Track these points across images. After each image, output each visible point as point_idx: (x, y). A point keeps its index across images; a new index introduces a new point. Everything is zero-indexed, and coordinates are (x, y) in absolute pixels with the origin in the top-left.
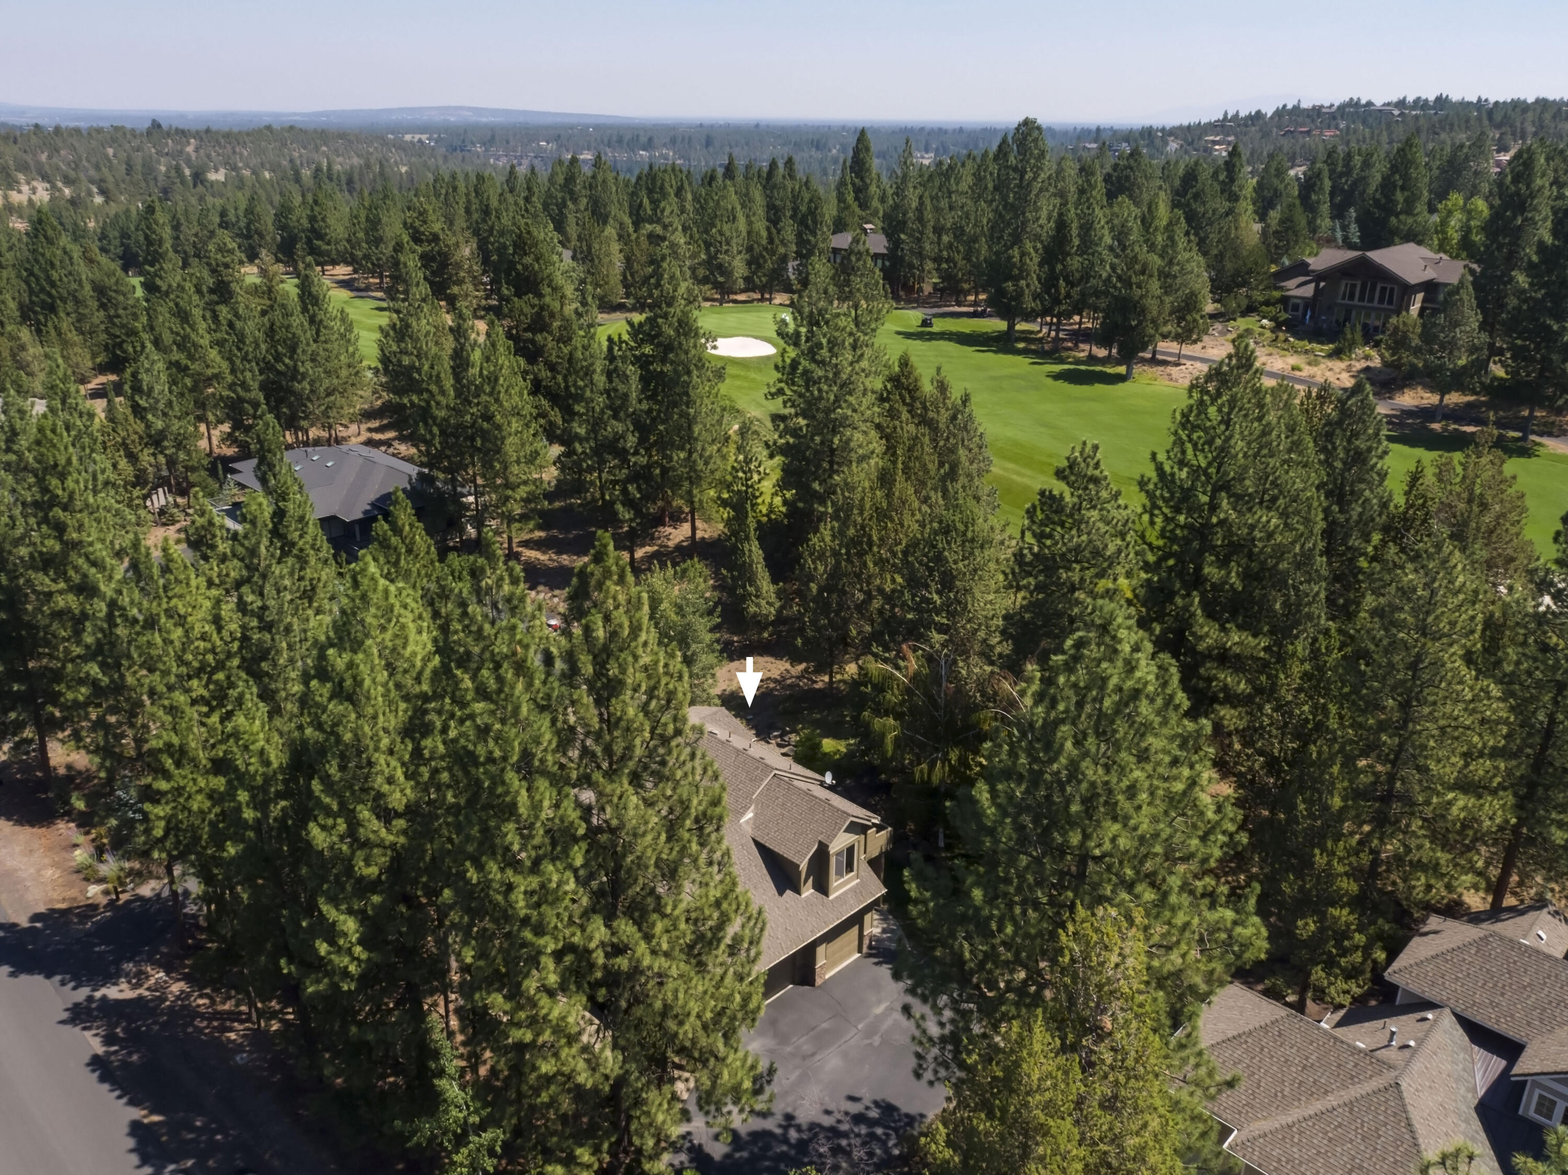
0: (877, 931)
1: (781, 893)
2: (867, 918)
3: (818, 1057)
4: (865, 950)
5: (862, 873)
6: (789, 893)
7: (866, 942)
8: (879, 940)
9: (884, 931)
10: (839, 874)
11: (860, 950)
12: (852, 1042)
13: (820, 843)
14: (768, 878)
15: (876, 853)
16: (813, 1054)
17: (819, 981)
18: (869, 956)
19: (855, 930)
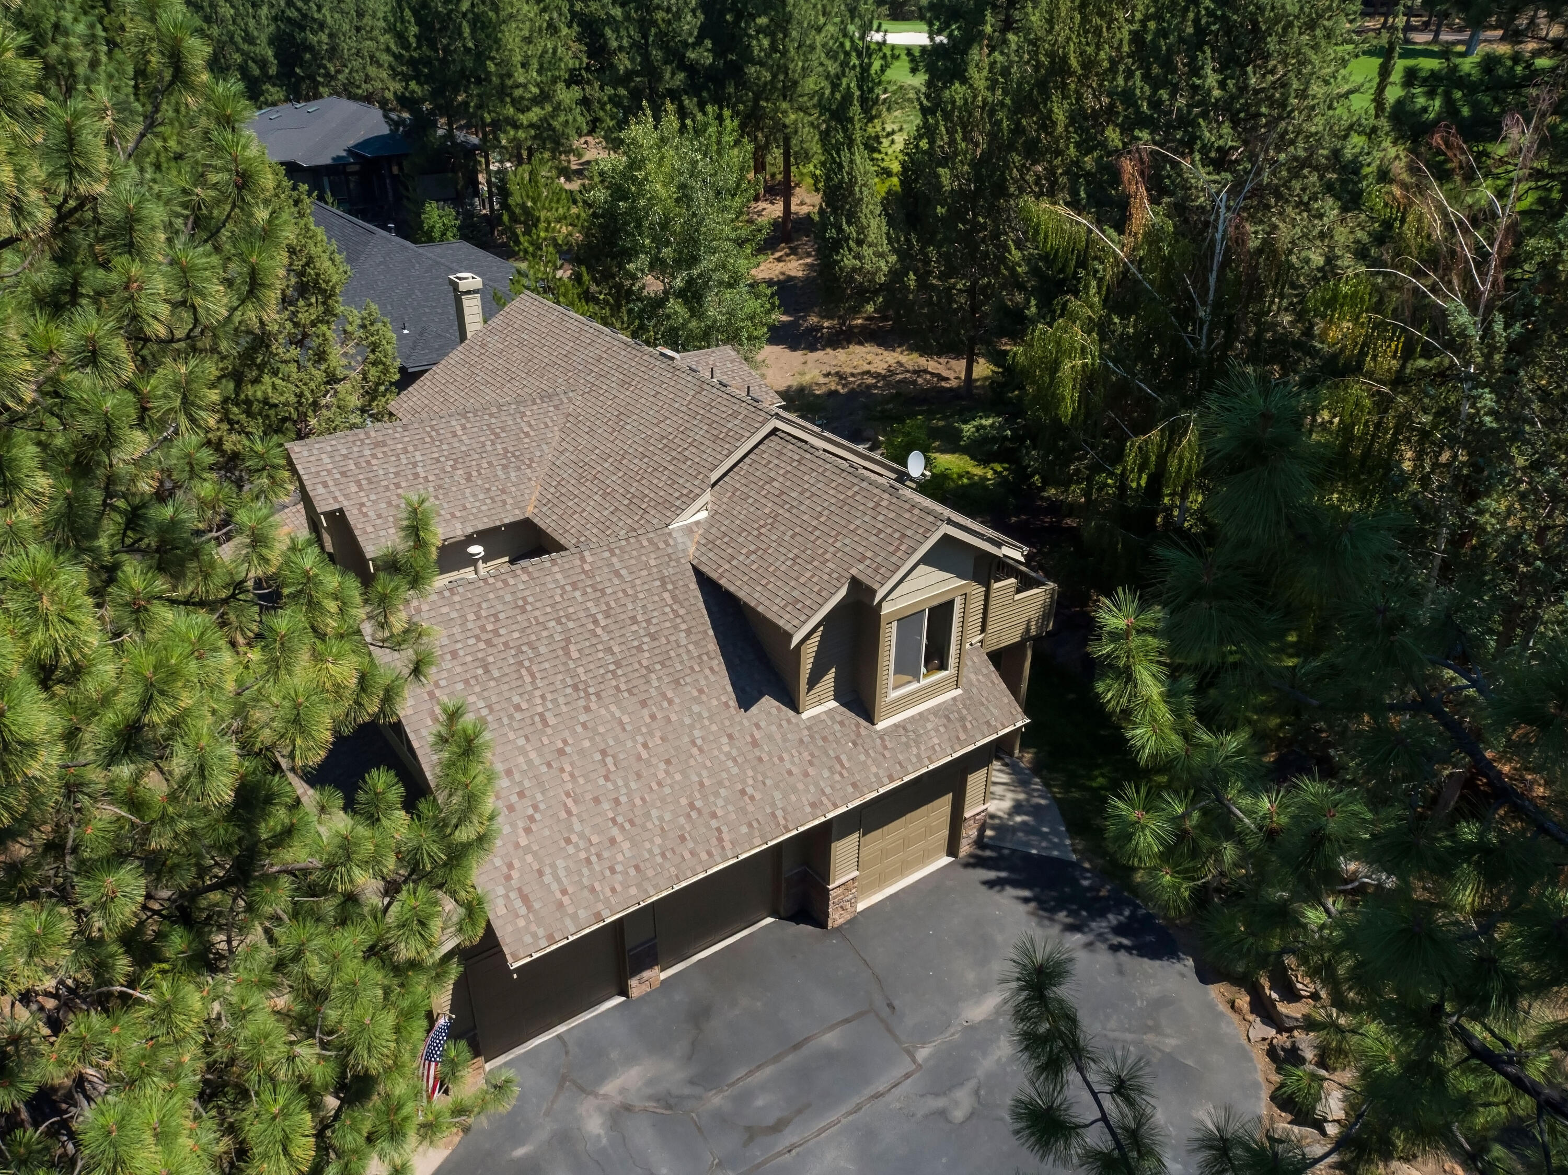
0: (1000, 805)
1: (746, 701)
2: (976, 781)
3: (789, 1137)
4: (965, 849)
5: (969, 674)
6: (768, 704)
7: (970, 833)
8: (1002, 829)
9: (1018, 808)
10: (906, 668)
11: (952, 850)
12: (894, 1101)
13: (855, 583)
14: (719, 663)
15: (1014, 637)
16: (778, 1127)
17: (836, 918)
18: (976, 862)
19: (944, 804)
